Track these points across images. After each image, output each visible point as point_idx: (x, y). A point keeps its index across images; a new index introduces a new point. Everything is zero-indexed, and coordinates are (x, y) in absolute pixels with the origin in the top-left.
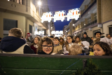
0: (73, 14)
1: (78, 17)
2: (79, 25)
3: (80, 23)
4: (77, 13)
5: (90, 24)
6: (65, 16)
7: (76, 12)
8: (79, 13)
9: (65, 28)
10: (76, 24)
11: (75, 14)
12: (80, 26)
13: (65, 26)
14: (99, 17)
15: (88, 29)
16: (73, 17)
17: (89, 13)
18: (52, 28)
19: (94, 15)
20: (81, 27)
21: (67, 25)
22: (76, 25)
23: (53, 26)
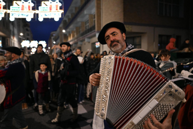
0: (51, 9)
1: (60, 16)
2: (73, 32)
3: (75, 30)
4: (59, 8)
5: (86, 31)
6: (34, 12)
7: (57, 6)
8: (61, 8)
9: (53, 36)
10: (68, 30)
11: (54, 9)
12: (75, 34)
13: (52, 33)
14: (97, 21)
15: (84, 40)
16: (49, 16)
17: (86, 12)
18: (22, 34)
19: (93, 17)
20: (76, 36)
21: (56, 31)
22: (69, 32)
23: (27, 30)
